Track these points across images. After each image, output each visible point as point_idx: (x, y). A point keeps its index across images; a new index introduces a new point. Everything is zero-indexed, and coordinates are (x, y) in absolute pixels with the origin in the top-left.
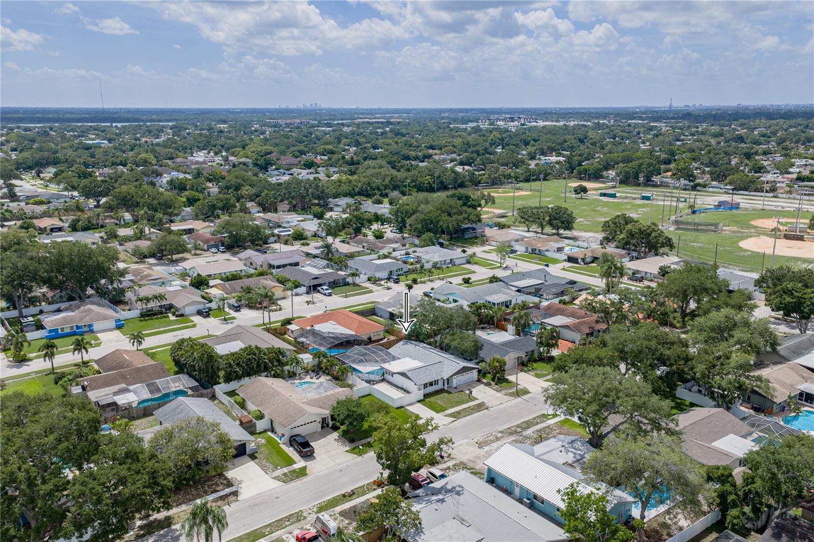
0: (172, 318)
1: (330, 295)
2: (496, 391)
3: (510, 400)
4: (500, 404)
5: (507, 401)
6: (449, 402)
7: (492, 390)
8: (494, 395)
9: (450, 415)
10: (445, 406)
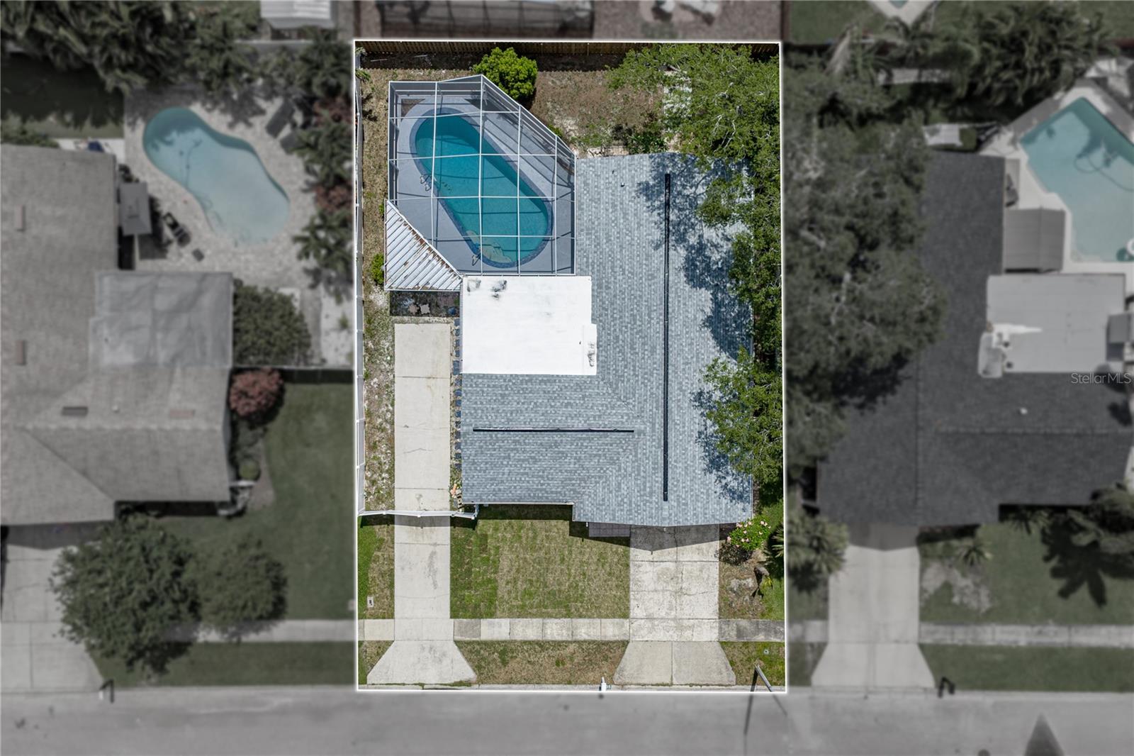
2: (720, 609)
3: (708, 685)
4: (658, 685)
5: (693, 682)
6: (534, 579)
7: (717, 593)
8: (692, 627)
9: (477, 647)
10: (502, 598)
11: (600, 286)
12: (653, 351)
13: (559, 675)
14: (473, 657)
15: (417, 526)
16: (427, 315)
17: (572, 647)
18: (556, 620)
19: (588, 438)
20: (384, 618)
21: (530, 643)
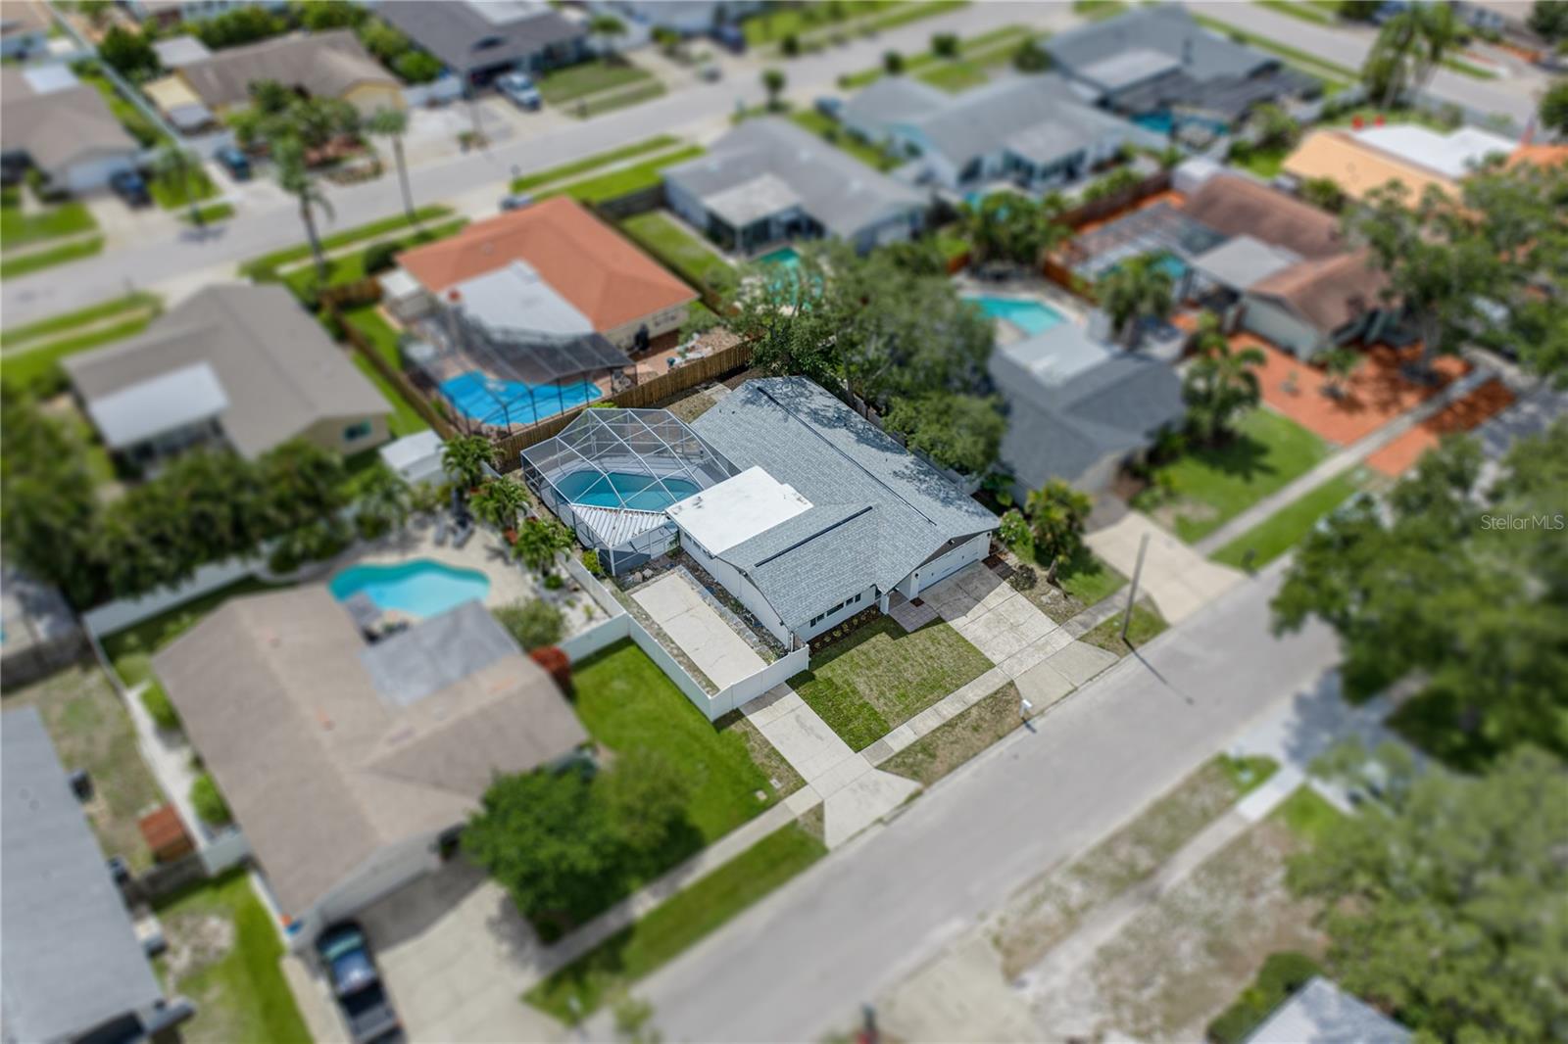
0: (31, 206)
1: (534, 106)
2: (1053, 620)
3: (1102, 672)
4: (1067, 695)
5: (1089, 677)
6: (896, 683)
7: (1040, 612)
8: (1047, 643)
9: (899, 760)
10: (884, 711)
11: (769, 465)
12: (839, 464)
13: (987, 737)
14: (902, 769)
15: (765, 707)
16: (652, 576)
17: (974, 712)
18: (943, 701)
19: (844, 529)
20: (798, 789)
21: (938, 729)
